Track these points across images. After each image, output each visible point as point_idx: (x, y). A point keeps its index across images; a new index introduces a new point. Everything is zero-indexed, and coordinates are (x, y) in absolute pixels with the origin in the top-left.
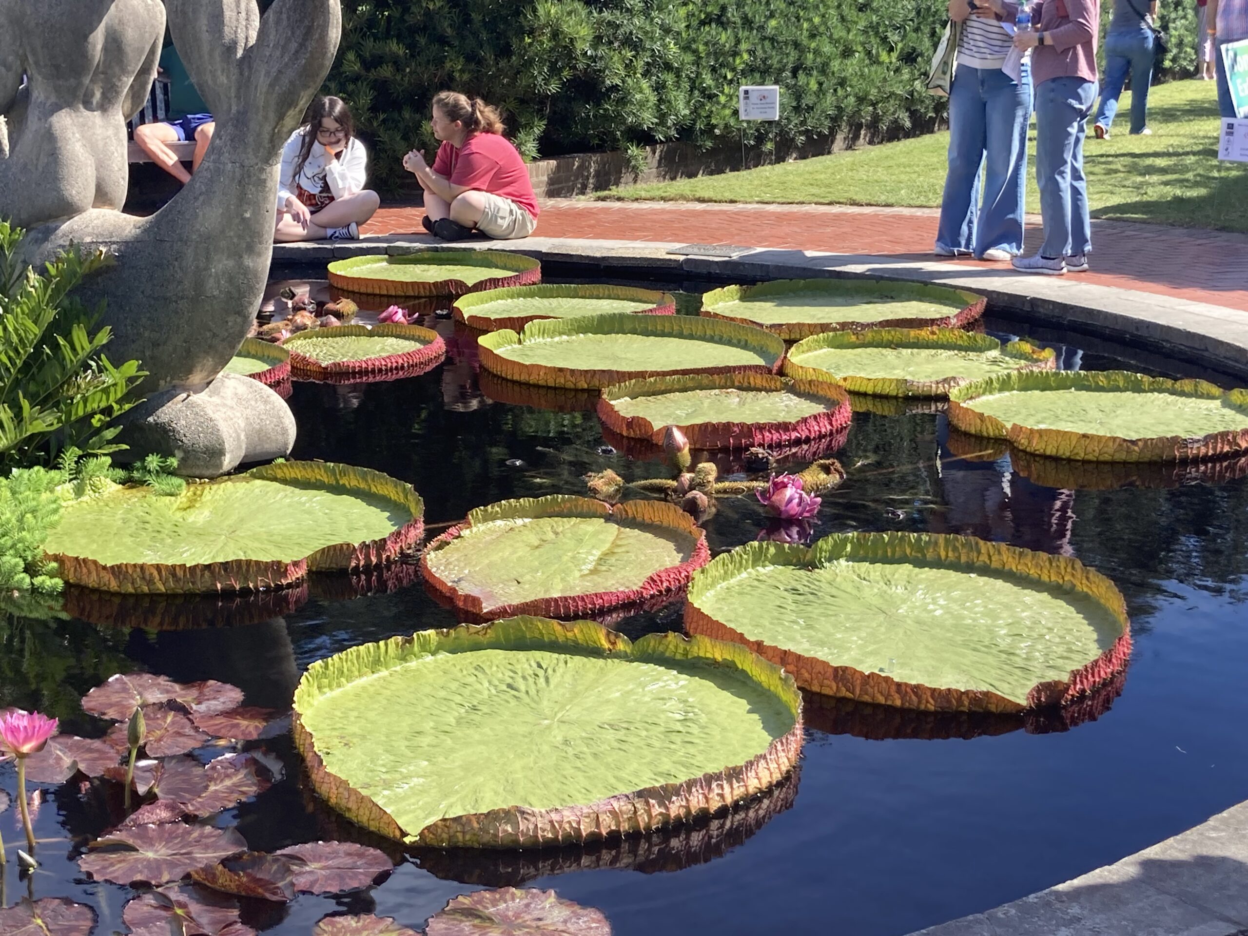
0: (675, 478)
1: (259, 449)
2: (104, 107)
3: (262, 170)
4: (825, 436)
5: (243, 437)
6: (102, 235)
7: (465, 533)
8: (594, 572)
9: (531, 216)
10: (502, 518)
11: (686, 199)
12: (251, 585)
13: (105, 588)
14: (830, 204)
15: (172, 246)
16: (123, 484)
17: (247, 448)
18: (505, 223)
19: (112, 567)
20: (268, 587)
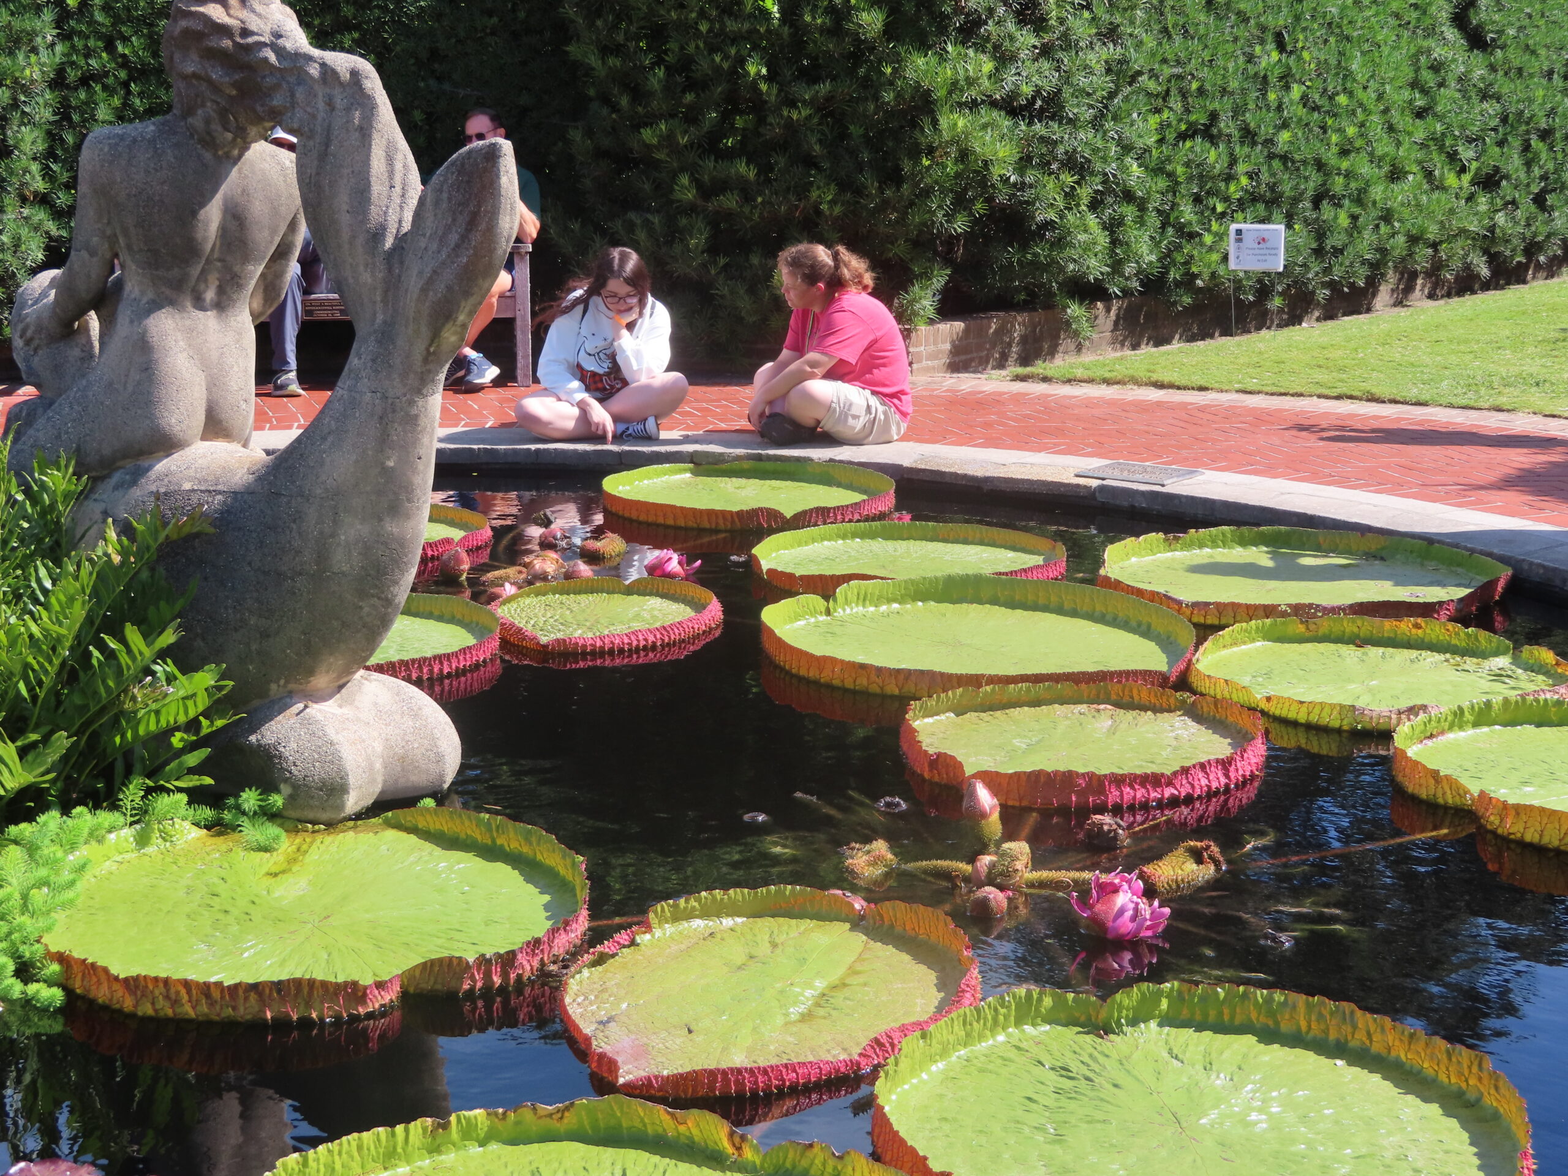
0: (972, 860)
1: (402, 782)
2: (221, 306)
3: (411, 403)
4: (1217, 793)
5: (378, 766)
6: (206, 481)
7: (643, 939)
8: (807, 1017)
9: (897, 417)
10: (700, 917)
11: (1137, 382)
12: (314, 1015)
13: (117, 1006)
14: (1339, 397)
15: (289, 502)
16: (208, 827)
17: (385, 781)
18: (858, 425)
19: (126, 980)
20: (338, 1018)
